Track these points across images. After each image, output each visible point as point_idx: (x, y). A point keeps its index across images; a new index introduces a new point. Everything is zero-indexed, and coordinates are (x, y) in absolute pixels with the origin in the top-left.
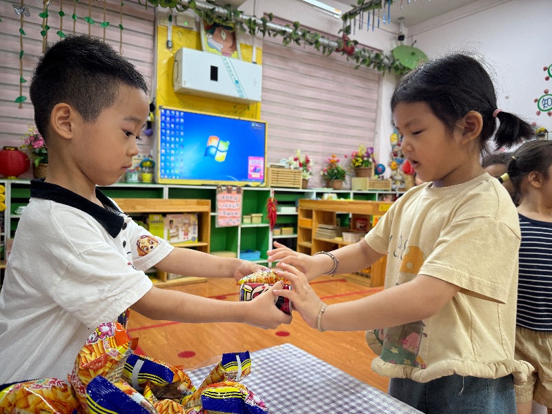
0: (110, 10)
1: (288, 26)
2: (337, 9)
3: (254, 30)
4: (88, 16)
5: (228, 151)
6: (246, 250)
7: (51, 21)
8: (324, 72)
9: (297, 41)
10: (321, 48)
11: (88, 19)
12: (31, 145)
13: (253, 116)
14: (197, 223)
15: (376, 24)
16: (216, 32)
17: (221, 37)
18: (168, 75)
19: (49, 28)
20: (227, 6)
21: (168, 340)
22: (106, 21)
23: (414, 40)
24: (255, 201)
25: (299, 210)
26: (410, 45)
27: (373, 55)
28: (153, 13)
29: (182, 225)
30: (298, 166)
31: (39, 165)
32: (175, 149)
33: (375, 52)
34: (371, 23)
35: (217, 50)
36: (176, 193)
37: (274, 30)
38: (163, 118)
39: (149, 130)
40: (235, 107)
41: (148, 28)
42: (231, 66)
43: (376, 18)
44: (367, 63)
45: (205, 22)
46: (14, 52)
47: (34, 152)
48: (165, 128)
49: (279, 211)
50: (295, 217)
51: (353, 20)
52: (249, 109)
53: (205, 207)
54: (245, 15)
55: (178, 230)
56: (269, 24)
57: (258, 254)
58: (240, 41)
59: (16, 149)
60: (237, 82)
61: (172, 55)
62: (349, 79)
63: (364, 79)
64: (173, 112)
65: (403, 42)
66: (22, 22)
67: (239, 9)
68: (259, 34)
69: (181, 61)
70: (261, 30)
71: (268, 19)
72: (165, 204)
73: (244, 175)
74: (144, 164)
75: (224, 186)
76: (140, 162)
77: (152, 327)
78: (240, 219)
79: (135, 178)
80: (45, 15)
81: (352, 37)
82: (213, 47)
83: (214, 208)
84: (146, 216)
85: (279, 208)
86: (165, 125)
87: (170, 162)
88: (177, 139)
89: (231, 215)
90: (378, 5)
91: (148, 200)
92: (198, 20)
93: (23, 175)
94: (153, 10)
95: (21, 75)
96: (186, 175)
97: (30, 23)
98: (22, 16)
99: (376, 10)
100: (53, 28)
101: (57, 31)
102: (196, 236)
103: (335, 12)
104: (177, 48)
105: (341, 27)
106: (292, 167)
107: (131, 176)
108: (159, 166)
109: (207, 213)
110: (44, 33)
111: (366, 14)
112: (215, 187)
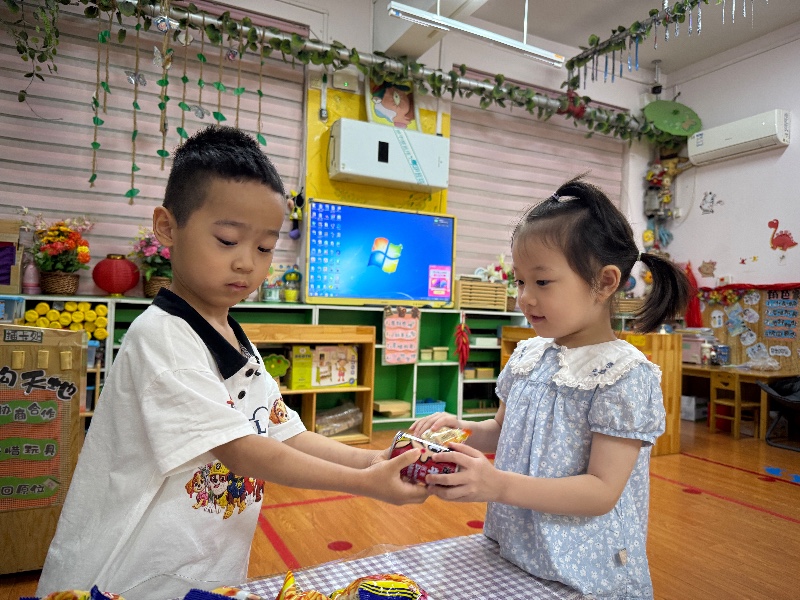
0: (245, 72)
1: (487, 81)
2: (558, 53)
3: (439, 89)
4: (217, 80)
5: (399, 258)
6: (425, 399)
7: (171, 90)
8: (540, 144)
9: (500, 101)
10: (536, 110)
11: (218, 85)
12: (141, 252)
13: (436, 208)
14: (356, 359)
15: (617, 72)
16: (386, 95)
17: (393, 101)
18: (321, 156)
19: (167, 98)
20: (402, 58)
21: (314, 524)
22: (241, 87)
23: (677, 92)
24: (438, 327)
25: (502, 343)
26: (671, 99)
27: (612, 118)
28: (302, 73)
29: (335, 361)
30: (501, 278)
31: (151, 279)
32: (329, 256)
33: (617, 112)
34: (610, 71)
35: (388, 119)
36: (329, 316)
37: (467, 88)
38: (314, 214)
39: (296, 231)
40: (411, 196)
41: (296, 93)
42: (407, 141)
43: (617, 63)
44: (605, 128)
45: (371, 81)
46: (126, 132)
47: (146, 262)
48: (316, 228)
49: (474, 343)
50: (497, 352)
51: (582, 68)
52: (430, 200)
53: (368, 336)
54: (427, 69)
55: (330, 368)
56: (458, 80)
57: (443, 405)
58: (420, 106)
59: (123, 257)
60: (414, 162)
61: (327, 128)
62: (578, 152)
63: (600, 151)
64: (327, 206)
65: (659, 95)
66: (136, 92)
67: (418, 61)
68: (447, 95)
69: (339, 136)
70: (449, 89)
71: (459, 73)
72: (314, 332)
73: (422, 291)
74: (288, 277)
75: (394, 307)
76: (282, 274)
77: (294, 504)
78: (417, 354)
79: (275, 296)
80: (164, 83)
81: (581, 92)
82: (383, 116)
83: (379, 339)
84: (289, 348)
85: (472, 339)
86: (317, 225)
87: (322, 274)
88: (332, 243)
89: (403, 349)
90: (621, 44)
91: (292, 326)
92: (362, 79)
93: (130, 292)
94: (302, 68)
95: (134, 161)
96: (343, 292)
97: (146, 93)
98: (136, 84)
99: (618, 52)
100: (174, 98)
101: (179, 102)
102: (355, 377)
103: (555, 59)
104: (333, 119)
105: (566, 79)
106: (492, 280)
107: (270, 293)
108: (307, 280)
109: (371, 344)
110: (162, 106)
111: (601, 59)
112: (381, 309)
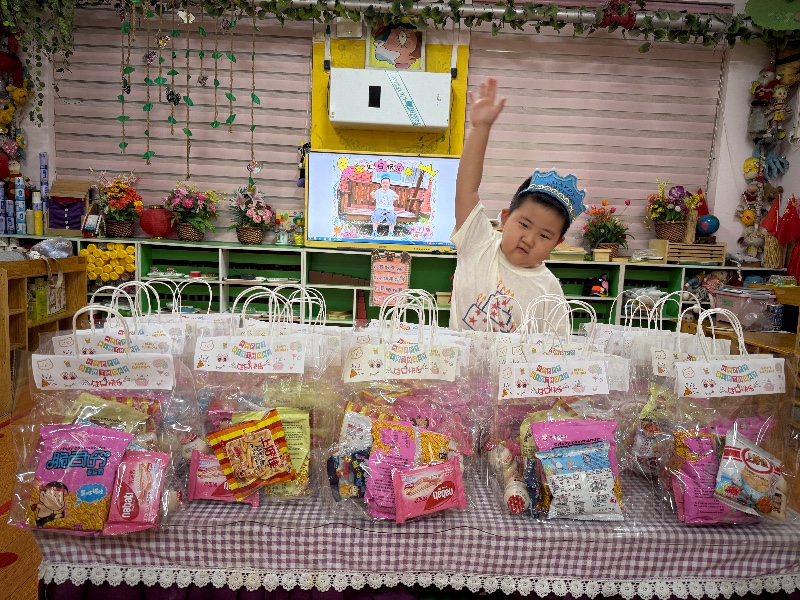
1: (499, 5)
8: (594, 64)
16: (391, 36)
17: (398, 42)
35: (389, 61)
37: (474, 16)
40: (422, 138)
41: (305, 48)
56: (461, 9)
60: (409, 104)
62: (651, 68)
69: (330, 86)
75: (381, 251)
82: (384, 59)
112: (369, 253)
